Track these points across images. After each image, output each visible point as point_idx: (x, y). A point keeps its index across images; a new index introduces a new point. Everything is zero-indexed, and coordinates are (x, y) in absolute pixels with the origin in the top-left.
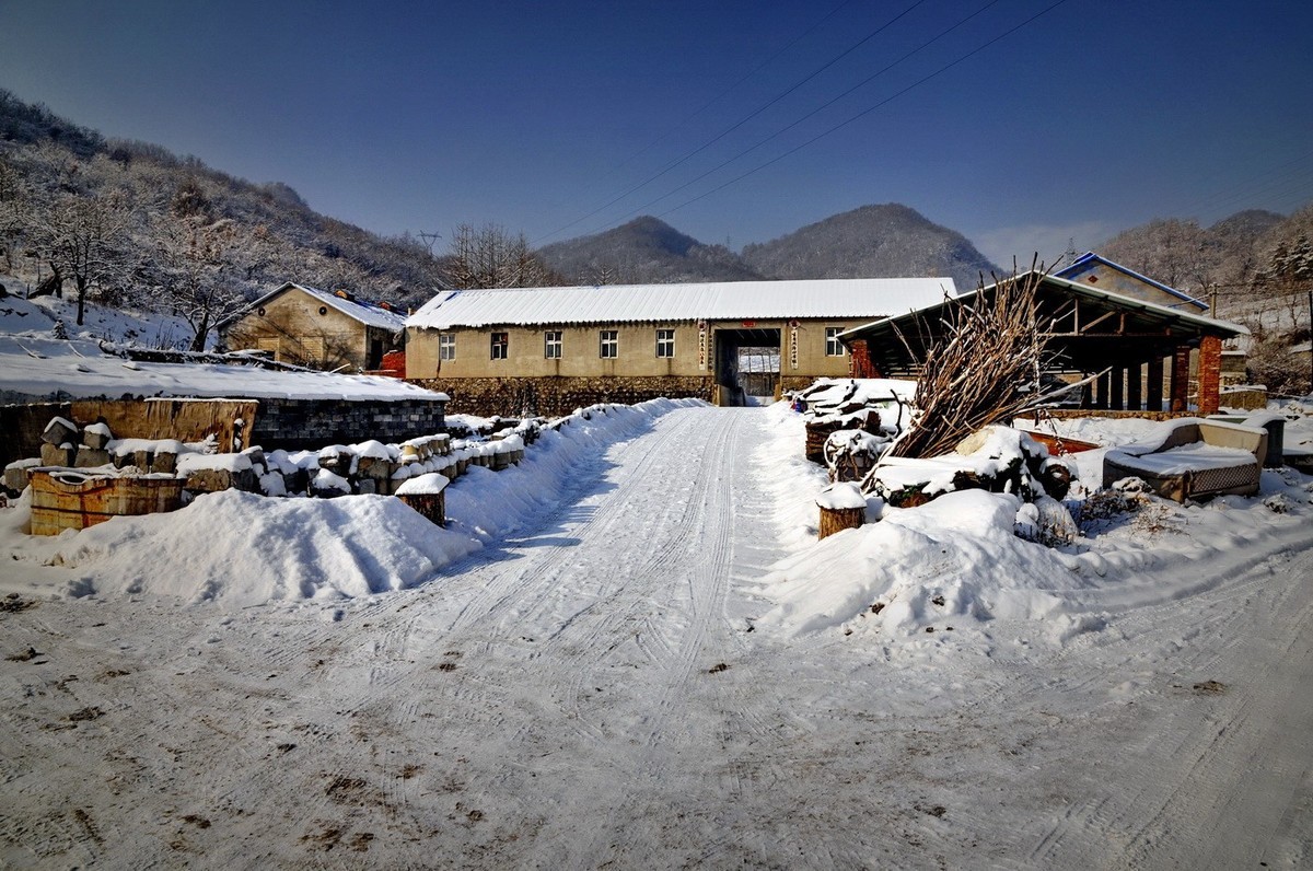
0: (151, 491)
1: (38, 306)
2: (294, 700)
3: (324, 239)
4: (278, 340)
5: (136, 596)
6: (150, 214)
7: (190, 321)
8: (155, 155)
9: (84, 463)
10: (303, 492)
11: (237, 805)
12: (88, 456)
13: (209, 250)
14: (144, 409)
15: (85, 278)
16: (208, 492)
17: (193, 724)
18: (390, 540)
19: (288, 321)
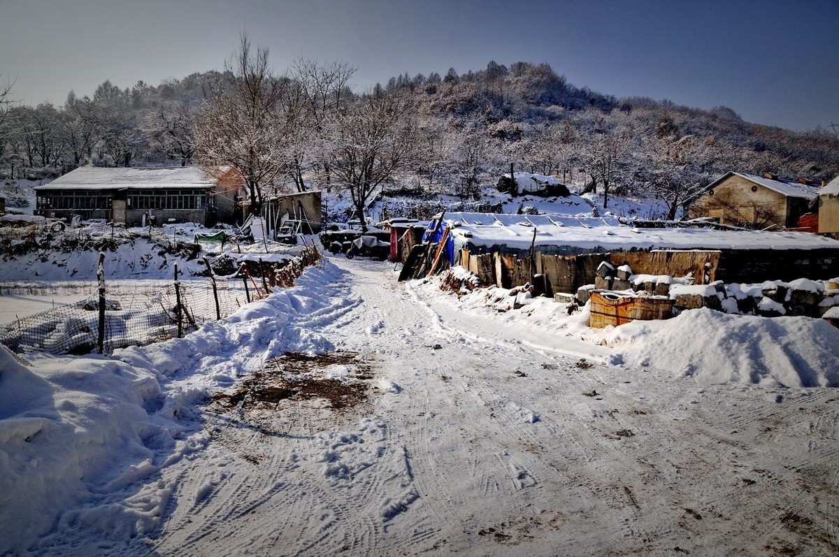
0: (655, 306)
1: (584, 199)
2: (751, 451)
3: (754, 139)
4: (722, 210)
5: (646, 368)
6: (643, 139)
7: (666, 202)
8: (645, 103)
9: (617, 288)
10: (750, 312)
11: (718, 510)
12: (619, 284)
13: (677, 157)
14: (650, 257)
15: (608, 181)
16: (689, 309)
17: (685, 452)
18: (819, 350)
19: (729, 198)
